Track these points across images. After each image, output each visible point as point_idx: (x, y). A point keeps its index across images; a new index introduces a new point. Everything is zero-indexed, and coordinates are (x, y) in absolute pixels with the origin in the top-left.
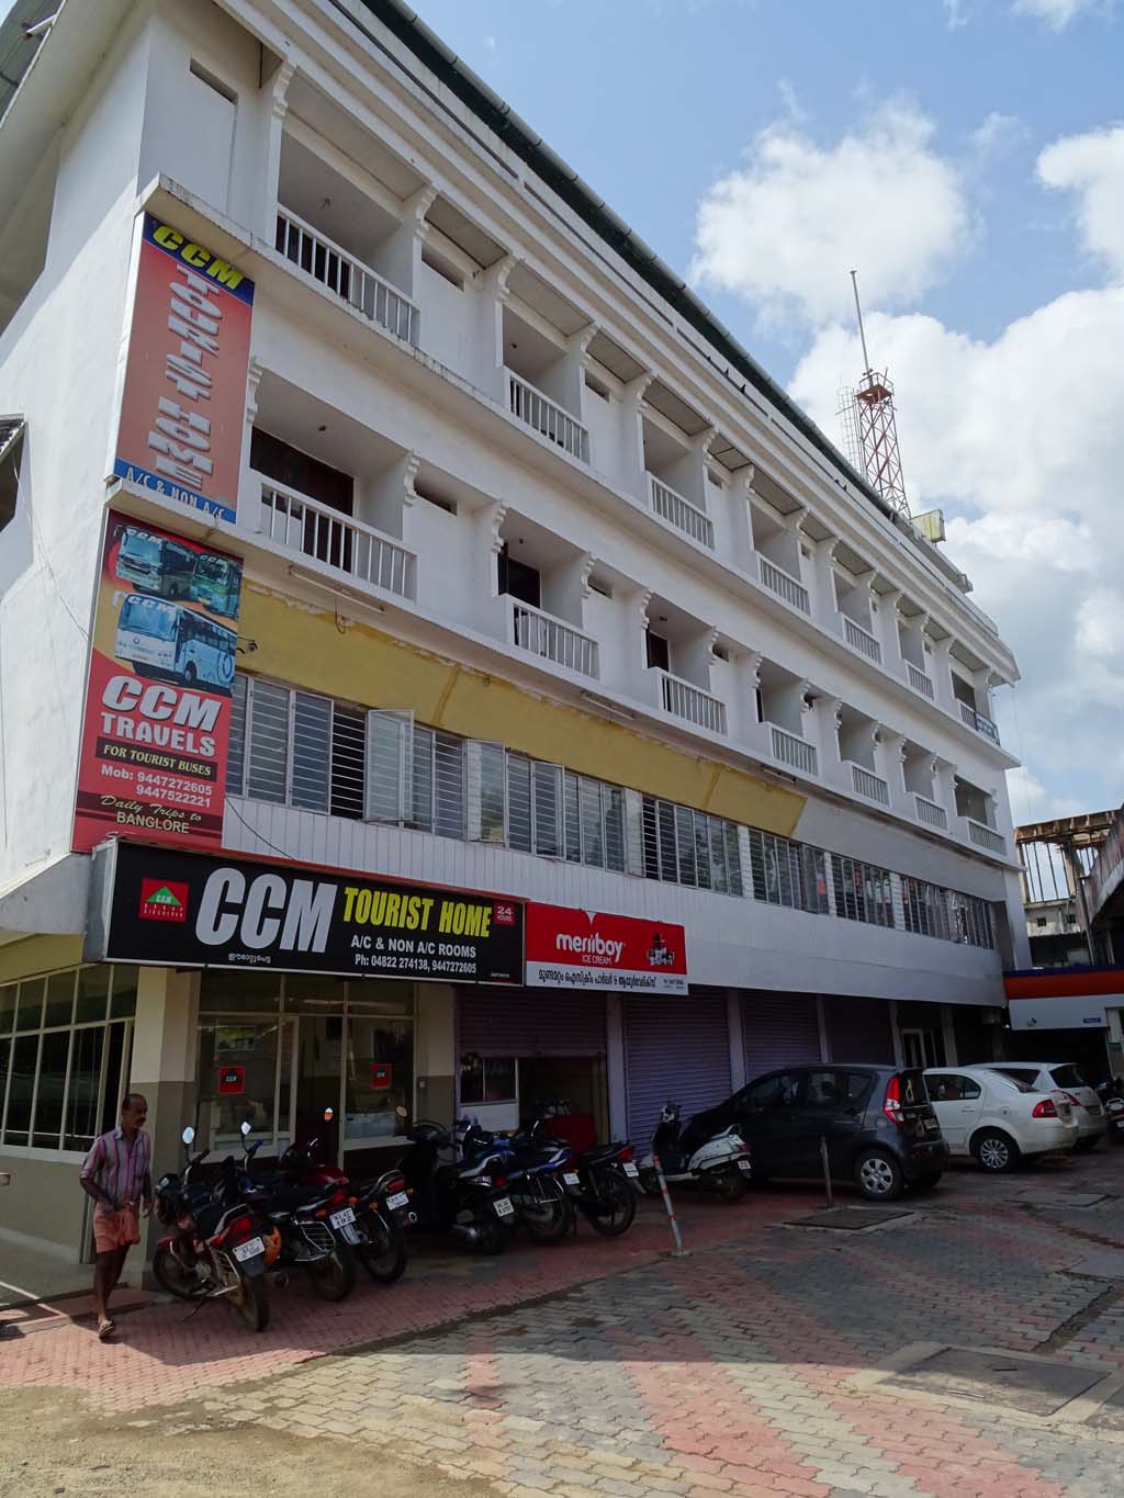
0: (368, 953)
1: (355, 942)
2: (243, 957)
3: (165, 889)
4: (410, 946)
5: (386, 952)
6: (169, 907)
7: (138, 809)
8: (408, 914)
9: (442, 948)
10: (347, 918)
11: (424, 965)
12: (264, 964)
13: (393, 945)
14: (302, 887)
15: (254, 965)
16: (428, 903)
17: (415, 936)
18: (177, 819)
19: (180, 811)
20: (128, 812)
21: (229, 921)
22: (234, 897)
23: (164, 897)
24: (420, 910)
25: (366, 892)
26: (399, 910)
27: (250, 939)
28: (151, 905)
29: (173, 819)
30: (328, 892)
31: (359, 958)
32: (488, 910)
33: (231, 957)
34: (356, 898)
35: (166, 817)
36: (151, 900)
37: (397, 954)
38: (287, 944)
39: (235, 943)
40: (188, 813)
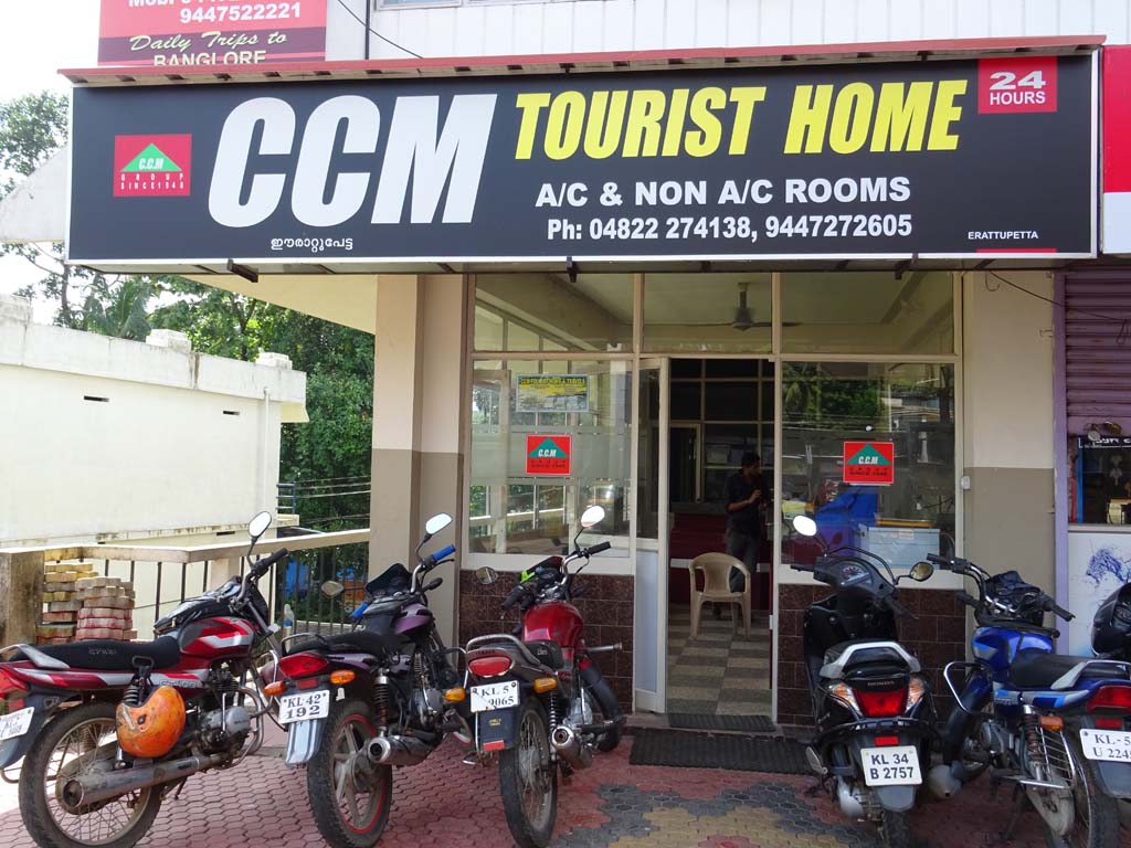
1: (546, 196)
2: (299, 243)
3: (152, 148)
4: (697, 193)
5: (629, 209)
6: (160, 176)
7: (184, 45)
8: (689, 125)
9: (795, 189)
10: (524, 151)
12: (341, 252)
13: (645, 193)
14: (415, 111)
15: (319, 254)
16: (748, 97)
17: (716, 168)
21: (268, 188)
22: (276, 142)
23: (152, 161)
24: (727, 116)
25: (574, 98)
26: (663, 122)
27: (309, 209)
28: (131, 176)
30: (475, 112)
31: (554, 226)
32: (959, 86)
33: (275, 244)
34: (544, 114)
35: (228, 48)
36: (129, 168)
37: (661, 212)
38: (386, 212)
39: (283, 220)
40: (264, 34)
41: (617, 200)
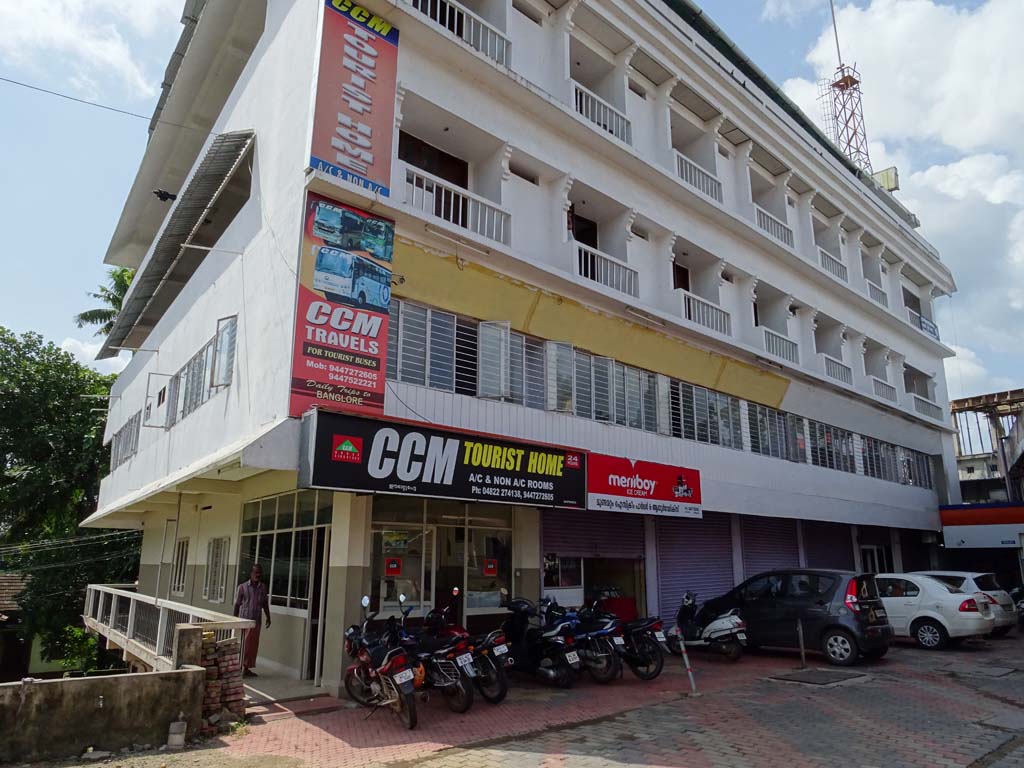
0: (480, 486)
1: (472, 478)
2: (399, 487)
3: (348, 442)
4: (508, 482)
5: (492, 485)
6: (351, 453)
7: (330, 389)
8: (507, 460)
9: (530, 483)
10: (466, 462)
11: (518, 494)
12: (412, 492)
13: (497, 480)
14: (437, 441)
15: (405, 492)
16: (521, 453)
17: (512, 474)
18: (355, 395)
19: (357, 390)
20: (324, 391)
21: (389, 463)
22: (392, 447)
23: (347, 447)
24: (515, 457)
25: (479, 445)
26: (501, 457)
27: (403, 475)
28: (339, 452)
29: (352, 396)
30: (453, 445)
31: (474, 488)
32: (562, 458)
33: (391, 486)
34: (472, 449)
35: (348, 394)
36: (339, 448)
37: (500, 487)
38: (426, 479)
39: (393, 477)
40: (362, 392)
41: (490, 482)
